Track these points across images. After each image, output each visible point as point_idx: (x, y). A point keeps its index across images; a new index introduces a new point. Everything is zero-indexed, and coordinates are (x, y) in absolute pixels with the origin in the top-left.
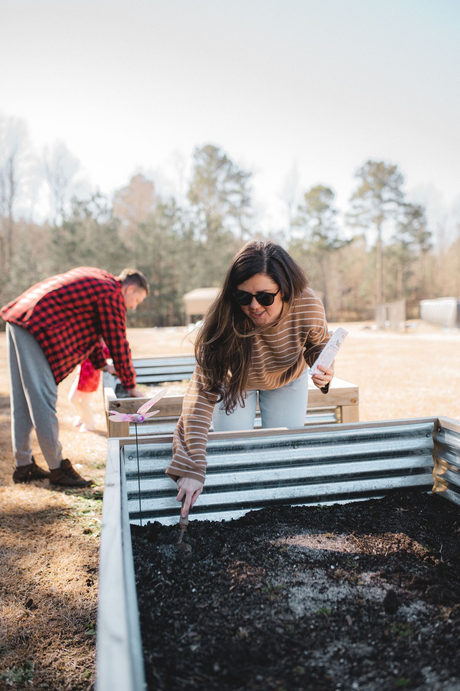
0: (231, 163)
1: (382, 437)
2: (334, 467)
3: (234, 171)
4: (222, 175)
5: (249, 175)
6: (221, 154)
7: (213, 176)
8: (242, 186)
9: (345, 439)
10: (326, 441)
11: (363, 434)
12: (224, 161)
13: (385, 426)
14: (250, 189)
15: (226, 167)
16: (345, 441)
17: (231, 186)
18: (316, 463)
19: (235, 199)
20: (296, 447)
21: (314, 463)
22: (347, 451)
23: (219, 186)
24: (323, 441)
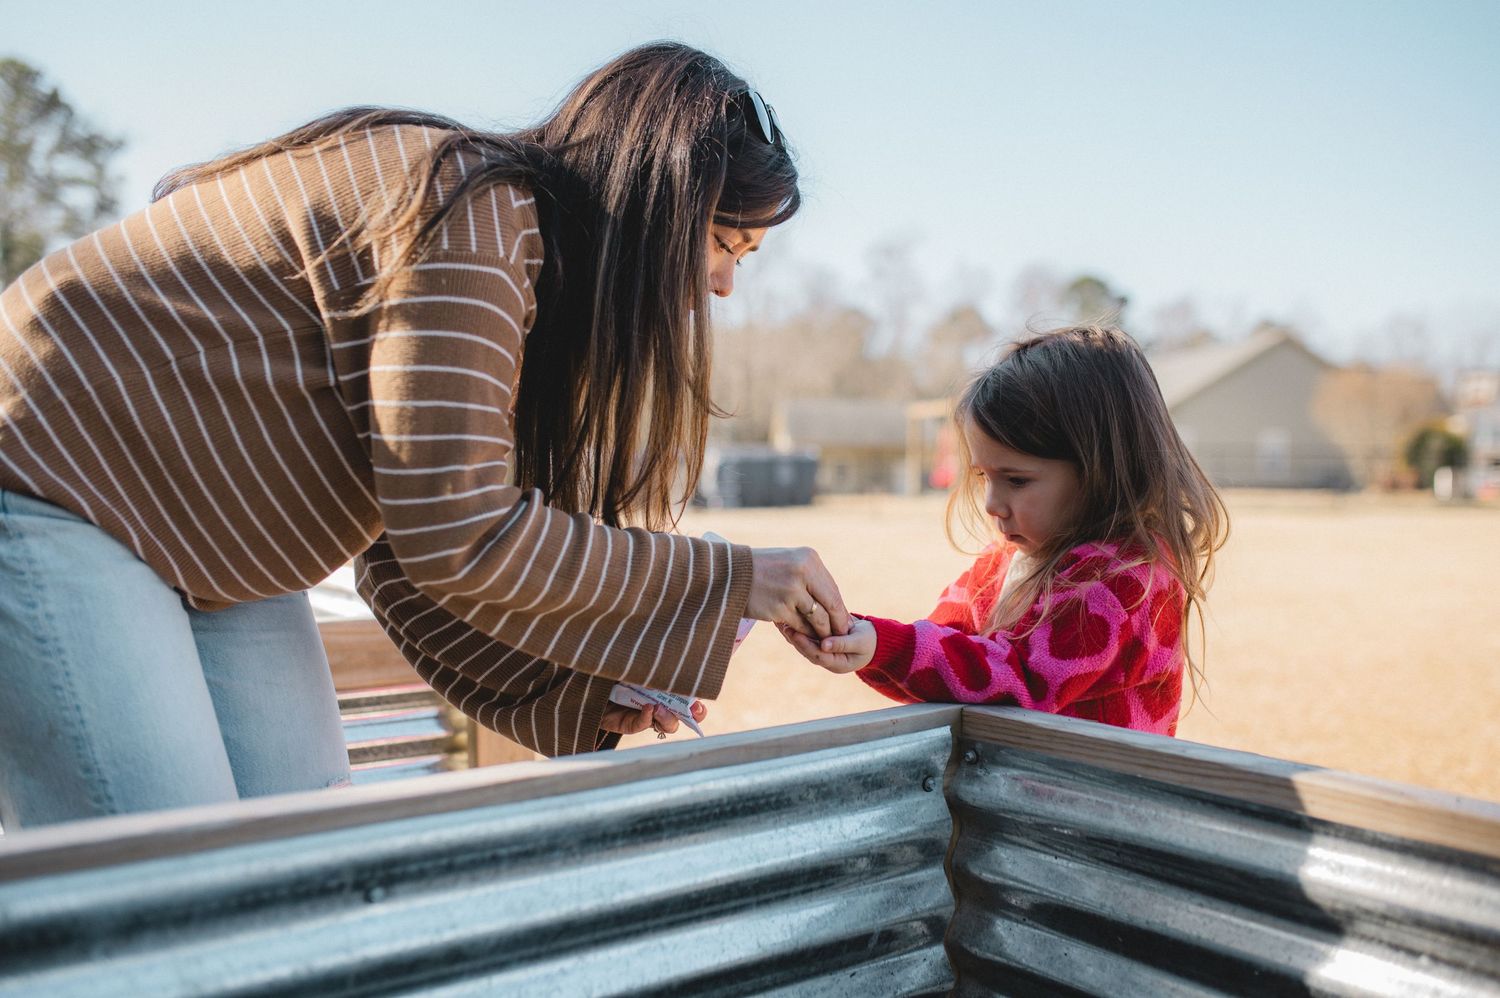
0: (69, 111)
1: (768, 804)
2: (563, 972)
3: (79, 131)
4: (45, 138)
5: (117, 145)
6: (44, 87)
7: (23, 137)
8: (100, 169)
9: (614, 829)
10: (530, 846)
11: (690, 801)
12: (52, 103)
13: (778, 755)
14: (121, 179)
15: (57, 118)
16: (614, 837)
17: (68, 165)
18: (480, 963)
19: (80, 198)
20: (378, 893)
21: (467, 966)
22: (623, 886)
23: (38, 163)
24: (516, 849)
